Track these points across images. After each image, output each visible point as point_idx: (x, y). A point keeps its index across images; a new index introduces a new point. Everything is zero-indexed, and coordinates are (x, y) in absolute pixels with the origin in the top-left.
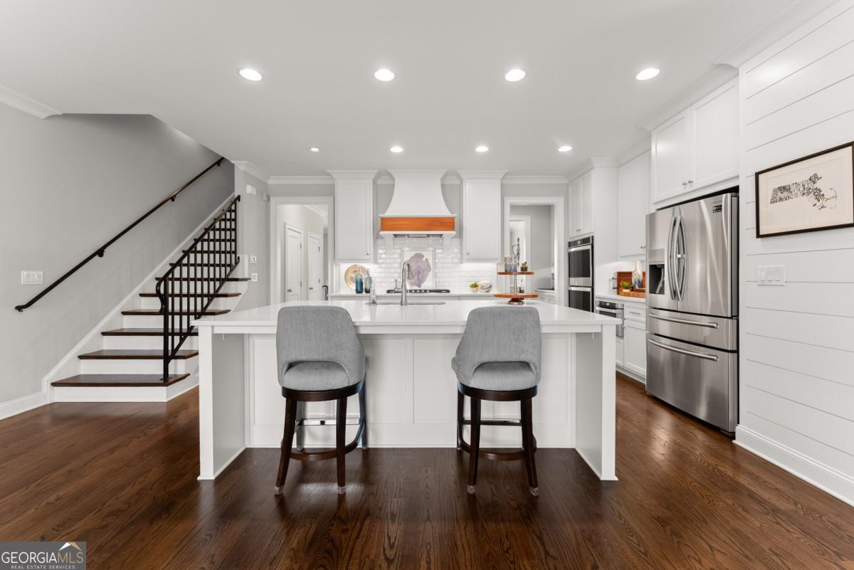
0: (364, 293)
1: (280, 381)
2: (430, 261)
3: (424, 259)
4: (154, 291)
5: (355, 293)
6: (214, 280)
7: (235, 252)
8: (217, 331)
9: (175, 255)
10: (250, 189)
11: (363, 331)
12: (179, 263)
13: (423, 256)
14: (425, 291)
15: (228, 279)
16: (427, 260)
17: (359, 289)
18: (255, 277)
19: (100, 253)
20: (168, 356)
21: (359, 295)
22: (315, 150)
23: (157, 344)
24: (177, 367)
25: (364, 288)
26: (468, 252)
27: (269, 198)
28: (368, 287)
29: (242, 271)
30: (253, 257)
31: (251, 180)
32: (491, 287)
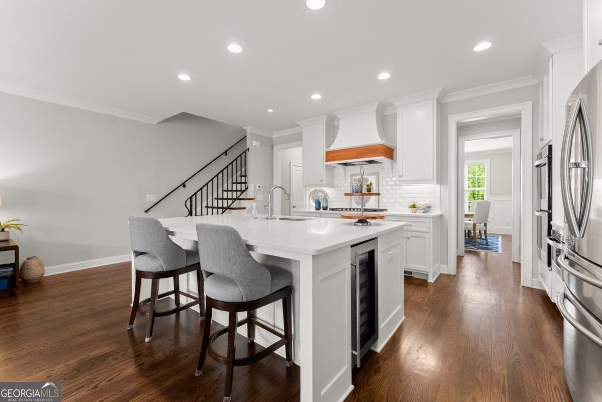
0: (322, 209)
5: (315, 210)
7: (245, 183)
10: (254, 143)
15: (238, 199)
17: (317, 207)
18: (260, 197)
19: (183, 185)
21: (318, 211)
22: (270, 111)
25: (321, 206)
26: (400, 174)
27: (273, 148)
28: (325, 206)
29: (250, 194)
30: (258, 185)
31: (257, 137)
32: (429, 207)
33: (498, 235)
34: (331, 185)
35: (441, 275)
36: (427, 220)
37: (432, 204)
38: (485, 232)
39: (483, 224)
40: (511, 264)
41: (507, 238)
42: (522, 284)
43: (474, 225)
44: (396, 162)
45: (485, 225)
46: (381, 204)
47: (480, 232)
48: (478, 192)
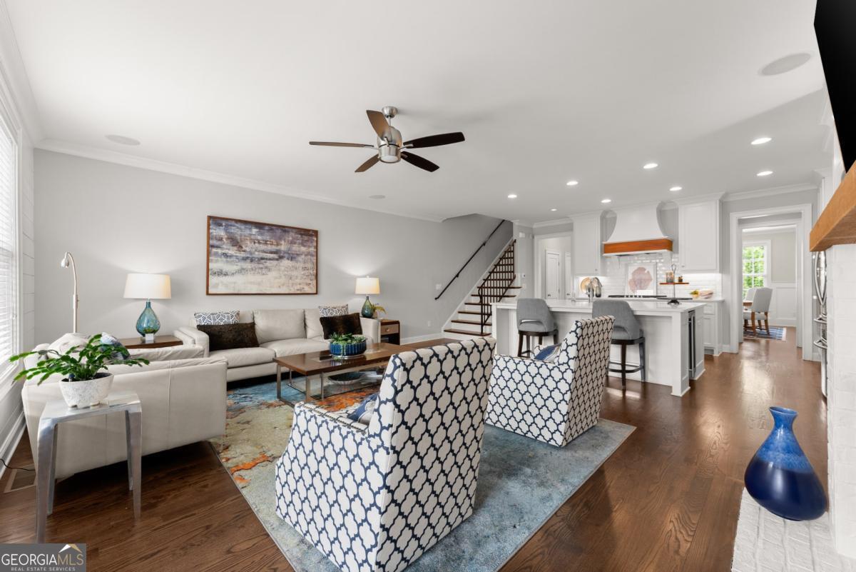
1: (518, 327)
2: (652, 273)
3: (646, 272)
4: (477, 293)
6: (502, 288)
7: (513, 272)
8: (498, 307)
9: (485, 275)
10: (521, 235)
11: (553, 310)
12: (493, 272)
13: (645, 270)
14: (640, 296)
15: (509, 287)
16: (648, 272)
18: (524, 286)
19: (457, 276)
20: (483, 324)
23: (478, 318)
24: (486, 329)
25: (595, 293)
26: (683, 265)
27: (533, 237)
28: (598, 293)
29: (517, 283)
30: (523, 274)
31: (522, 229)
32: (711, 294)
33: (783, 327)
34: (604, 274)
35: (723, 353)
36: (713, 304)
37: (714, 291)
38: (766, 321)
39: (763, 313)
40: (795, 348)
41: (792, 330)
42: (803, 358)
43: (753, 314)
44: (678, 253)
45: (766, 314)
46: (659, 292)
47: (759, 322)
48: (755, 278)
